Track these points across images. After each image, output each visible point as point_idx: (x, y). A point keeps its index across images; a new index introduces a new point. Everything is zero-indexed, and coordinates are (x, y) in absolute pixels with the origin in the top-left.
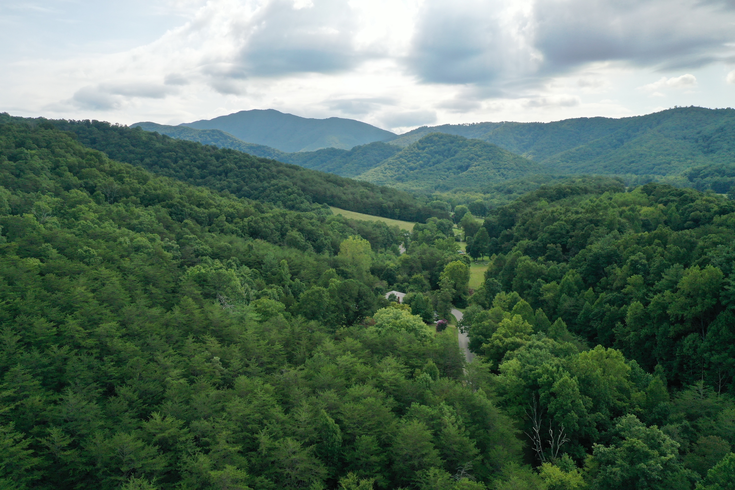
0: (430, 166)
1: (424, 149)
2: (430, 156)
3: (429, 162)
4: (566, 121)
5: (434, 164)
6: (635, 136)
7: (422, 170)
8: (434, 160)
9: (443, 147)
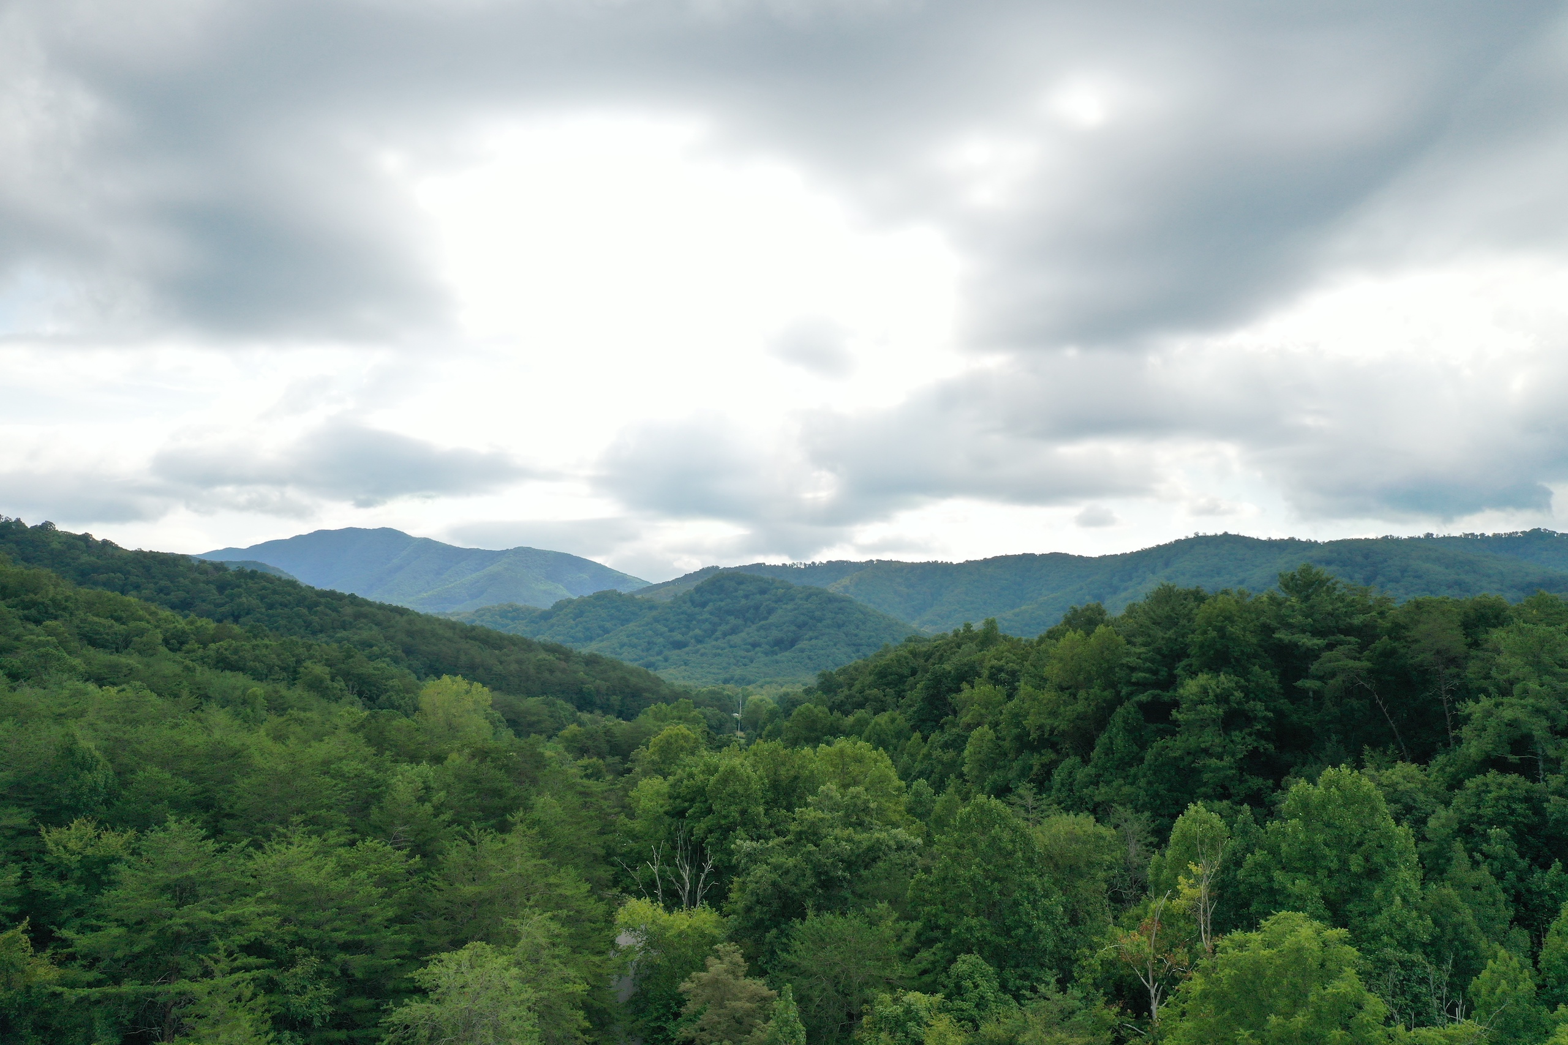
0: (716, 639)
1: (704, 605)
2: (716, 620)
3: (714, 631)
4: (995, 559)
5: (725, 635)
7: (699, 646)
8: (724, 627)
9: (743, 601)
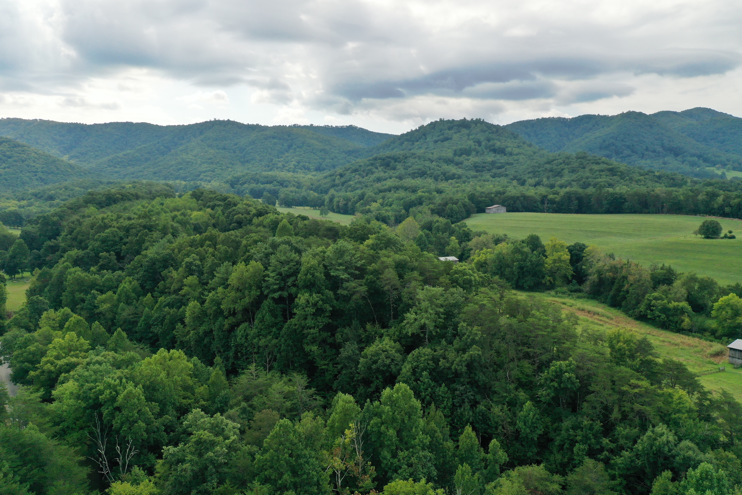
6: (181, 144)
